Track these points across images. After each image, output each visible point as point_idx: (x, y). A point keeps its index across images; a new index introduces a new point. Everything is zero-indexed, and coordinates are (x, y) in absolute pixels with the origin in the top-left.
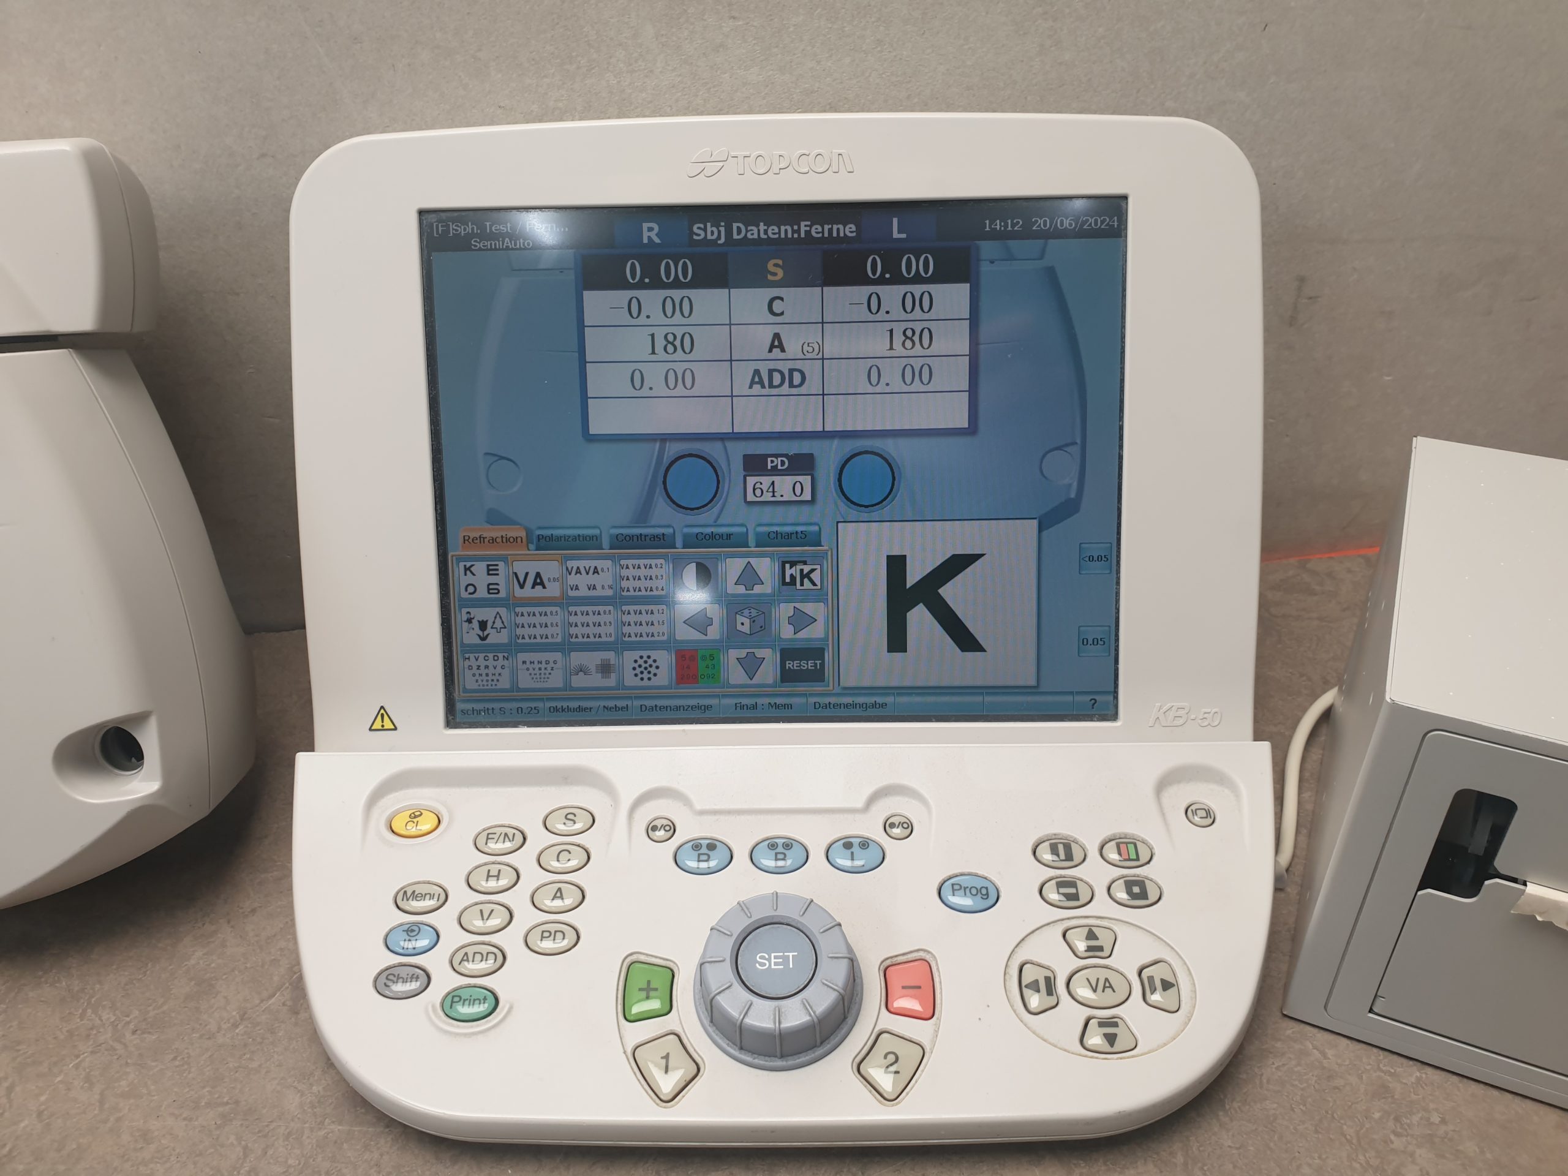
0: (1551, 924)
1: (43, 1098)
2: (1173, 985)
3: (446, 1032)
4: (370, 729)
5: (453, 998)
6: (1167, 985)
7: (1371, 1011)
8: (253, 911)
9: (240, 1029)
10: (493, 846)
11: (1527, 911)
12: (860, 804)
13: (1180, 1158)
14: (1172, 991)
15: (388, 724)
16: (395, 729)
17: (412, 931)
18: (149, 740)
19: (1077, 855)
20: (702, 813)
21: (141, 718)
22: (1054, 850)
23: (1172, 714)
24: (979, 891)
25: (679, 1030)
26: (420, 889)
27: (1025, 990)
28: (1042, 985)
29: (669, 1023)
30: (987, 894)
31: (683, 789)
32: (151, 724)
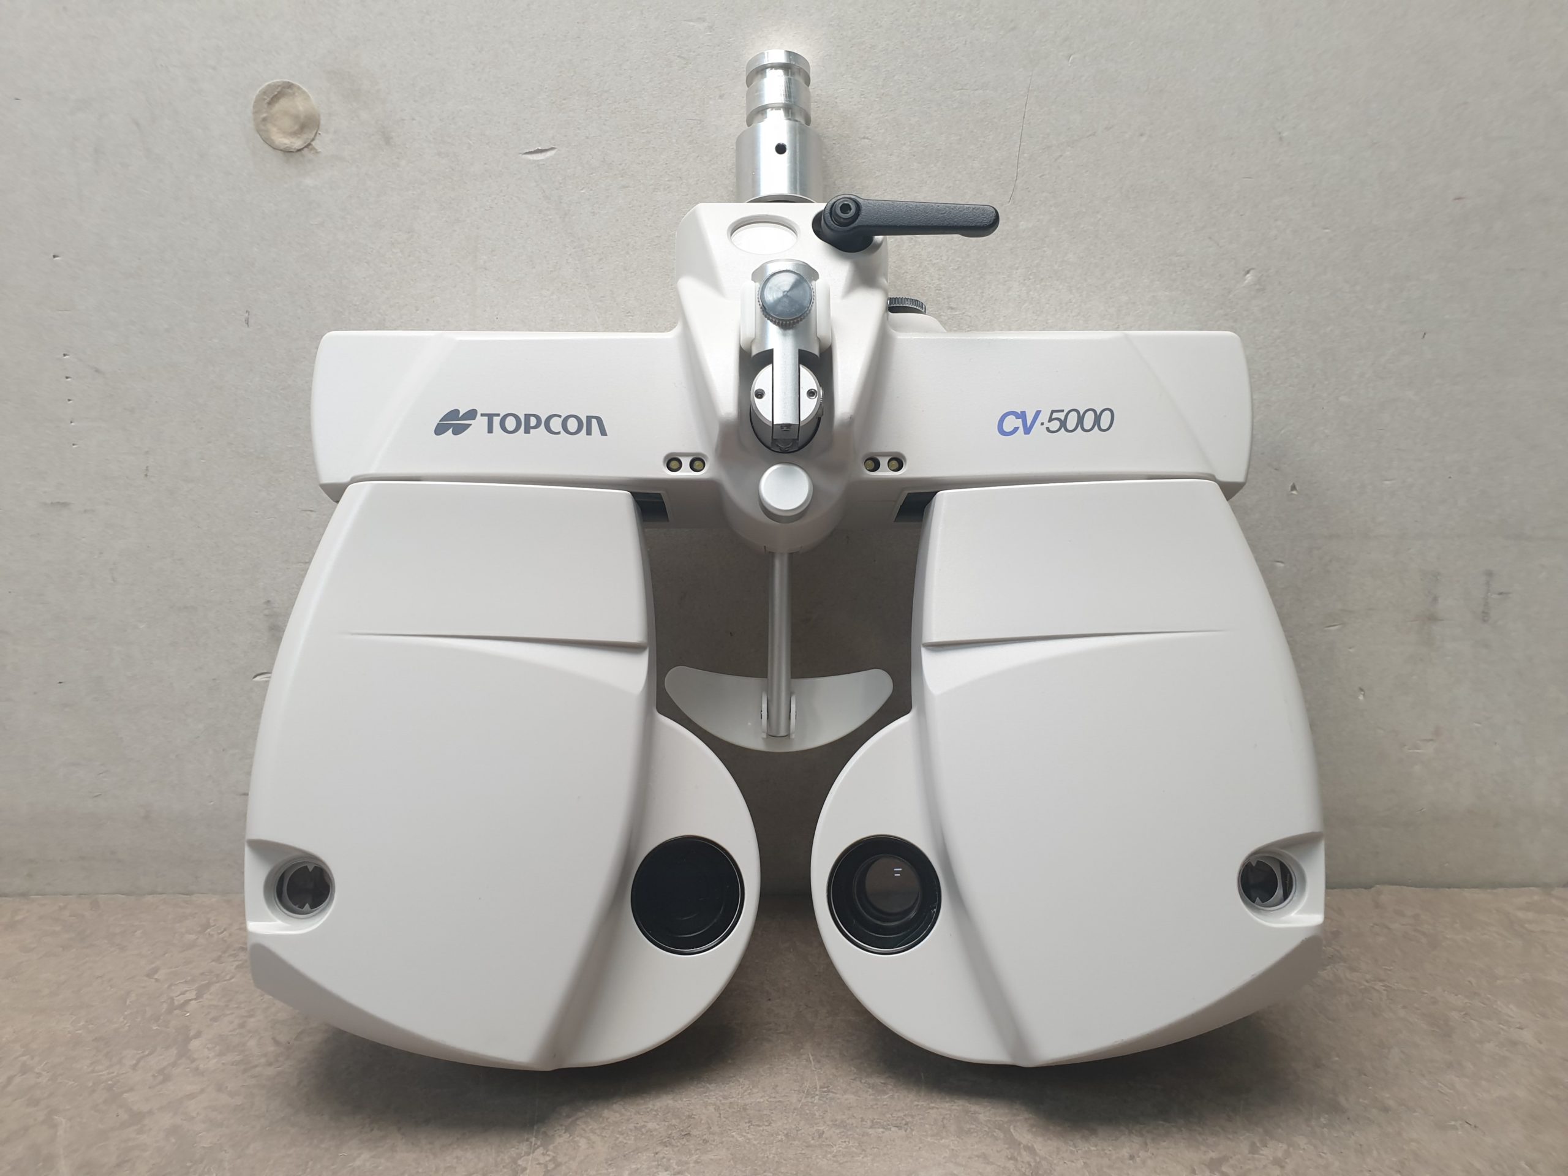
32: (1320, 851)
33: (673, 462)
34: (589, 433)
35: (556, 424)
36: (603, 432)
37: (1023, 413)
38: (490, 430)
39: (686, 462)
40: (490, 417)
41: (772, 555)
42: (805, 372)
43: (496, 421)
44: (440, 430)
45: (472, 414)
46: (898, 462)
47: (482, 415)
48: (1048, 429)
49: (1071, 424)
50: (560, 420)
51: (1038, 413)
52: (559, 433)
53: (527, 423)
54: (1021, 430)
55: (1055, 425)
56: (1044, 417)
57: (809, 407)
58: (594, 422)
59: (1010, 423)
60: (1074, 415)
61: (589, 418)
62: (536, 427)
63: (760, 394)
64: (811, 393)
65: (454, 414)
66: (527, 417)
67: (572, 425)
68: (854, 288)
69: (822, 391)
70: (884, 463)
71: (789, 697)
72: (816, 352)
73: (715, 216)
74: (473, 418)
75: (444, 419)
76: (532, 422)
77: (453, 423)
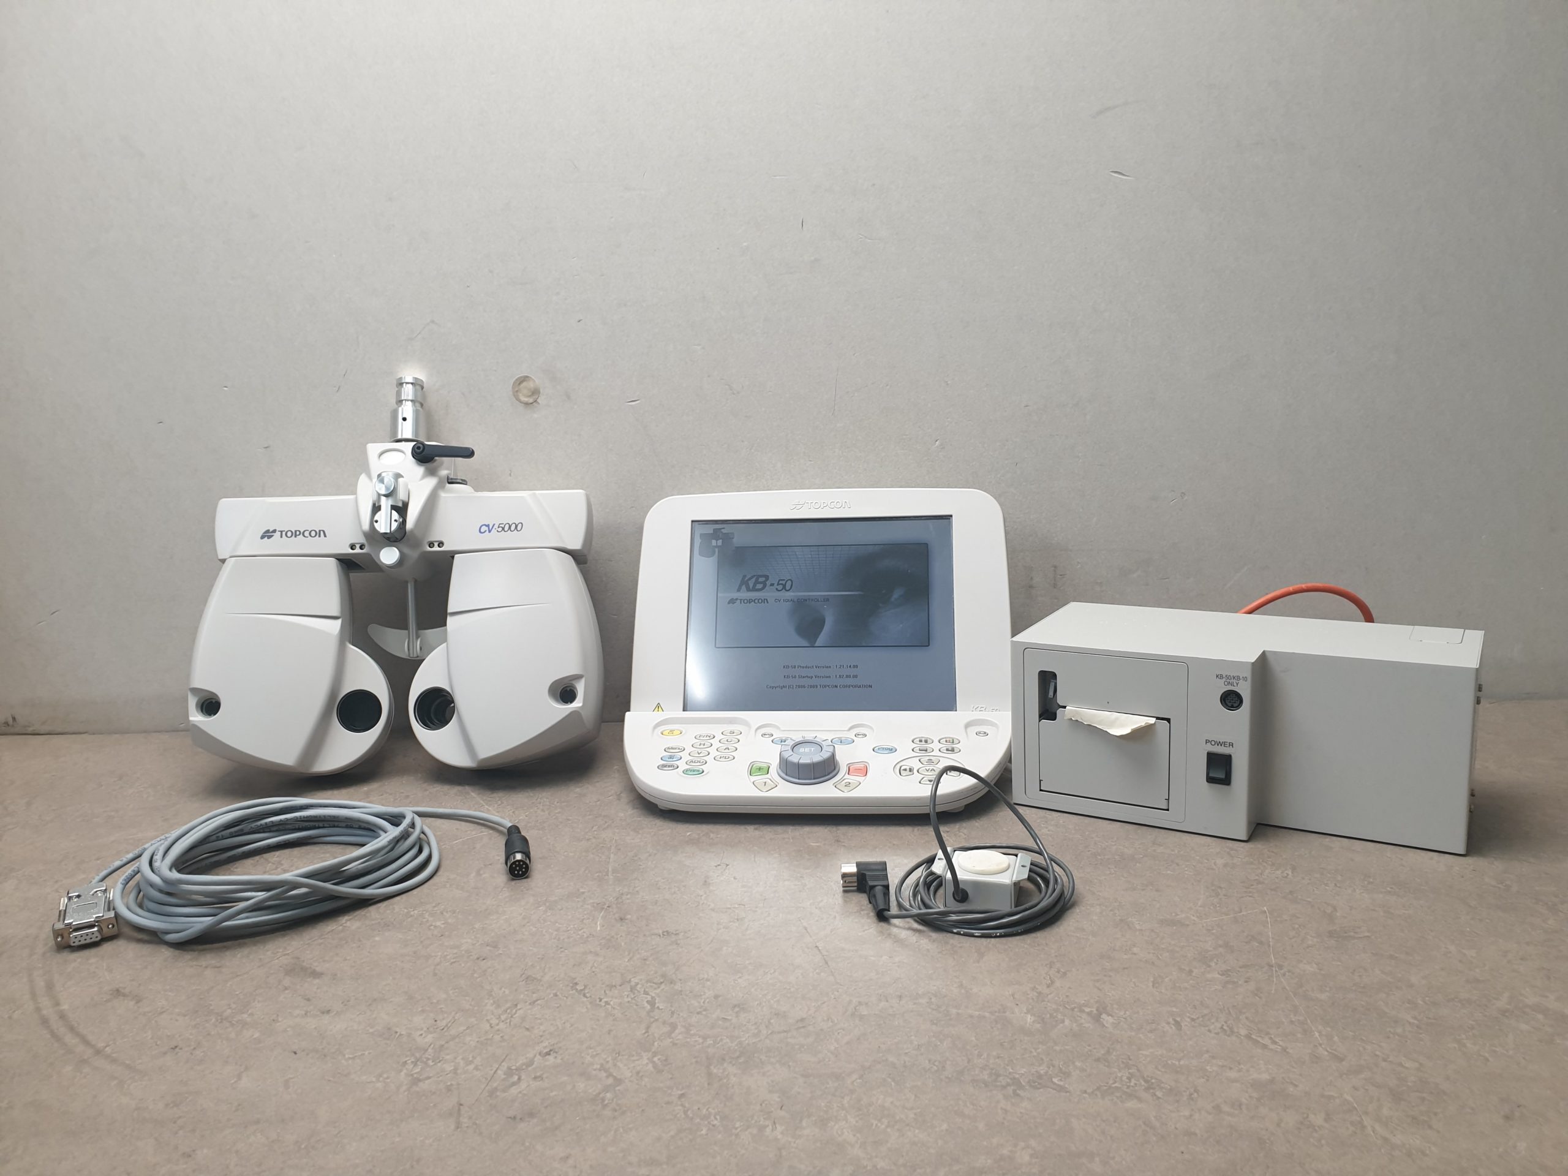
0: (1077, 720)
3: (684, 777)
4: (654, 708)
5: (685, 772)
7: (1041, 790)
10: (701, 738)
11: (1068, 717)
12: (845, 730)
13: (957, 827)
15: (661, 708)
16: (663, 709)
17: (671, 757)
18: (580, 688)
19: (929, 741)
20: (784, 731)
21: (578, 677)
22: (921, 741)
23: (979, 709)
24: (889, 749)
25: (770, 778)
26: (674, 747)
27: (901, 771)
28: (908, 770)
29: (768, 776)
30: (892, 750)
31: (776, 724)
32: (583, 681)
33: (352, 547)
34: (320, 536)
35: (307, 534)
36: (325, 536)
37: (489, 525)
38: (281, 537)
39: (358, 546)
40: (281, 532)
41: (407, 582)
42: (393, 512)
43: (284, 533)
44: (262, 537)
45: (274, 531)
46: (441, 544)
47: (279, 531)
48: (497, 531)
49: (506, 528)
50: (308, 532)
51: (494, 525)
52: (308, 537)
53: (295, 534)
54: (487, 531)
55: (500, 529)
56: (496, 526)
57: (395, 525)
58: (322, 532)
59: (484, 529)
60: (507, 525)
61: (320, 531)
62: (299, 535)
63: (377, 521)
64: (396, 521)
65: (268, 531)
66: (296, 531)
67: (313, 534)
68: (423, 477)
69: (401, 520)
70: (436, 544)
71: (417, 637)
72: (400, 505)
73: (373, 449)
74: (275, 532)
75: (264, 533)
76: (298, 533)
77: (268, 534)
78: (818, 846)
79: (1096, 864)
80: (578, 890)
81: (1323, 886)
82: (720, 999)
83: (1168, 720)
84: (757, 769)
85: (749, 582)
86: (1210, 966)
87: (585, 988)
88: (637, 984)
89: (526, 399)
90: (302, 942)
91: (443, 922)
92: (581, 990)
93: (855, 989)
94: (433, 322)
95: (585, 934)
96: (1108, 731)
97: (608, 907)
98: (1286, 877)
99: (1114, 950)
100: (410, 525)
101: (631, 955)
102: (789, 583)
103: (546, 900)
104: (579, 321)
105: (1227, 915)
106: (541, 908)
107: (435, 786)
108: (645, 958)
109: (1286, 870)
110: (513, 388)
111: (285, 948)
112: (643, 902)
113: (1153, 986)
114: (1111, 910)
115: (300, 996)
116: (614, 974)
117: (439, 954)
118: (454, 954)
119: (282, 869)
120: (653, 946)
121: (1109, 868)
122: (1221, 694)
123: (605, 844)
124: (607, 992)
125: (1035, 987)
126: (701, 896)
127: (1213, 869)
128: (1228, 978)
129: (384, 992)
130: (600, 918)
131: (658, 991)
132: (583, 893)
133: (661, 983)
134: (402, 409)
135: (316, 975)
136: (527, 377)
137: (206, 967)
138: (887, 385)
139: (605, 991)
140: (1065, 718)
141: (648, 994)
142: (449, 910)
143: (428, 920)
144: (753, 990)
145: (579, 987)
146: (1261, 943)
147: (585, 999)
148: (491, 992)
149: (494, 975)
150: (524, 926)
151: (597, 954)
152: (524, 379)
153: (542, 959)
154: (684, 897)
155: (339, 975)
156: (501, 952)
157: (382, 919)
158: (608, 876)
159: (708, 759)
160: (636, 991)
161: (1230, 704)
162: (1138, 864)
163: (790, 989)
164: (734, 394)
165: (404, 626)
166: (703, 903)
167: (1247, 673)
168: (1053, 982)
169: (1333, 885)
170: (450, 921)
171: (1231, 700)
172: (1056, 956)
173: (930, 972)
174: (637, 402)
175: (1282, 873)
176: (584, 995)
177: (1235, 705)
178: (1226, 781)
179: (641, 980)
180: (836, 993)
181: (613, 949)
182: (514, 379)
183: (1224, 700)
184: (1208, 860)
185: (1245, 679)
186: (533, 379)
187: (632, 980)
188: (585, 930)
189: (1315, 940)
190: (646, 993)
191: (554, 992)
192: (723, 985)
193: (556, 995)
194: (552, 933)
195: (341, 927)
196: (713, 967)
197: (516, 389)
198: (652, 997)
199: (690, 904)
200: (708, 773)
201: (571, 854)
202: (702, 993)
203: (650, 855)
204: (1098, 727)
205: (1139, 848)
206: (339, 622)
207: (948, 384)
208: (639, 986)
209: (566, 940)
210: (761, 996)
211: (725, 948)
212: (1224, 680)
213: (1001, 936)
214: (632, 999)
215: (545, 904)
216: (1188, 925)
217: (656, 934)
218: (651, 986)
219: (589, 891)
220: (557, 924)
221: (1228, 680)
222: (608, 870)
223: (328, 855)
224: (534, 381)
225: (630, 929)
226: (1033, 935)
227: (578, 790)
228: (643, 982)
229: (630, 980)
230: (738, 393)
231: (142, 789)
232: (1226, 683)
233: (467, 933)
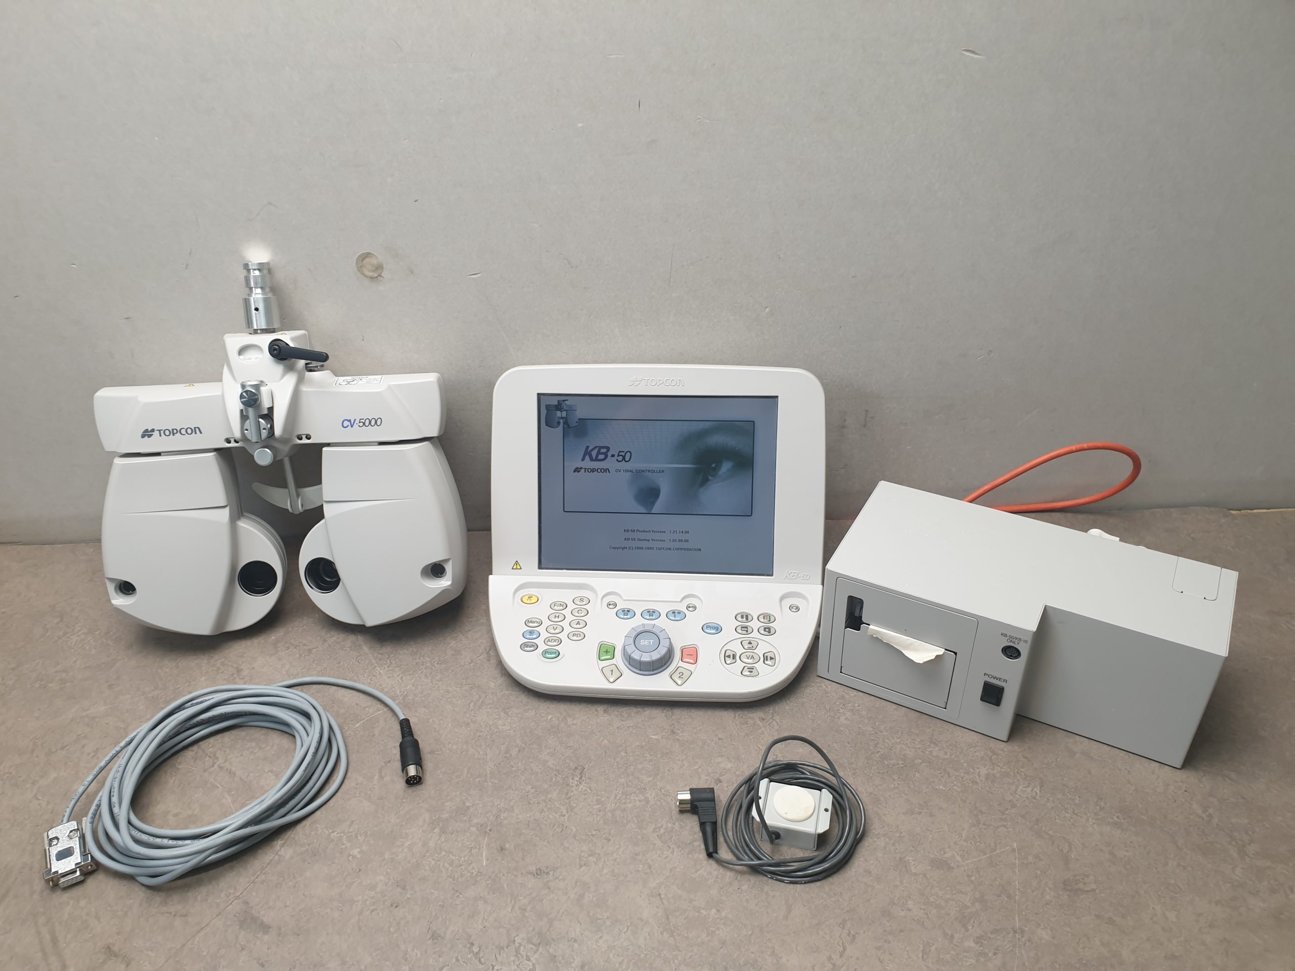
0: (877, 638)
1: (413, 680)
2: (773, 659)
3: (543, 661)
4: (512, 569)
5: (545, 653)
6: (771, 658)
7: (841, 672)
8: (469, 630)
9: (472, 665)
10: (556, 608)
11: (870, 634)
12: (679, 600)
13: (771, 711)
14: (773, 660)
15: (519, 567)
16: (521, 569)
17: (531, 632)
18: (449, 568)
19: (750, 618)
20: (626, 600)
21: (447, 561)
22: (742, 617)
23: (792, 574)
24: (715, 628)
25: (616, 663)
26: (533, 620)
27: (726, 658)
28: (732, 657)
29: (613, 661)
30: (718, 629)
31: (621, 594)
32: (450, 562)
33: (228, 441)
34: (196, 433)
35: (183, 431)
36: (201, 433)
37: (350, 420)
39: (233, 440)
40: (160, 431)
42: (261, 419)
43: (162, 432)
44: (143, 436)
45: (153, 430)
46: (308, 437)
47: (157, 430)
48: (359, 426)
49: (367, 424)
51: (355, 420)
52: (184, 435)
53: (173, 432)
54: (350, 426)
55: (361, 424)
56: (357, 421)
57: (264, 434)
58: (197, 429)
59: (346, 423)
60: (367, 421)
61: (195, 428)
62: (176, 433)
63: (247, 430)
64: (265, 428)
65: (146, 431)
67: (189, 431)
68: (283, 376)
69: (269, 426)
70: (304, 437)
71: (298, 495)
72: (266, 412)
73: (234, 341)
74: (154, 432)
75: (144, 432)
76: (175, 431)
77: (147, 434)
78: (656, 739)
79: (883, 773)
80: (464, 804)
81: (1064, 812)
82: (586, 967)
83: (956, 654)
84: (606, 651)
85: (592, 453)
86: (967, 930)
87: (479, 951)
88: (520, 945)
89: (371, 274)
90: (248, 879)
91: (359, 850)
92: (477, 953)
93: (691, 956)
94: (270, 204)
95: (473, 871)
96: (903, 652)
97: (490, 830)
98: (1034, 798)
99: (894, 904)
100: (278, 431)
101: (513, 902)
102: (628, 455)
103: (439, 817)
104: (416, 201)
105: (985, 854)
106: (435, 831)
107: (332, 633)
108: (524, 907)
109: (1035, 786)
110: (356, 264)
111: (235, 889)
112: (517, 823)
113: (922, 957)
114: (893, 844)
115: (255, 959)
116: (501, 930)
117: (360, 897)
118: (371, 897)
119: (218, 765)
120: (530, 889)
121: (893, 780)
122: (1002, 647)
123: (481, 732)
124: (497, 956)
125: (831, 957)
126: (565, 816)
127: (977, 783)
128: (981, 948)
129: (321, 954)
130: (484, 847)
131: (537, 956)
132: (468, 808)
133: (539, 944)
134: (254, 298)
135: (265, 928)
136: (369, 253)
137: (175, 915)
138: (721, 259)
139: (495, 955)
140: (867, 634)
141: (529, 960)
142: (362, 832)
143: (346, 847)
144: (611, 955)
145: (475, 949)
146: (1009, 897)
147: (481, 967)
148: (406, 954)
149: (406, 929)
150: (424, 856)
151: (486, 902)
152: (367, 255)
153: (443, 906)
154: (550, 816)
155: (283, 929)
156: (409, 896)
157: (309, 845)
158: (487, 782)
159: (563, 636)
160: (520, 956)
161: (1009, 654)
162: (917, 775)
163: (640, 955)
164: (572, 267)
165: (284, 485)
166: (566, 827)
167: (1029, 639)
168: (845, 949)
169: (1072, 810)
170: (364, 848)
171: (1011, 652)
172: (848, 911)
173: (749, 933)
174: (479, 275)
175: (1032, 791)
176: (480, 962)
177: (1014, 655)
178: (997, 702)
179: (523, 939)
180: (676, 961)
181: (498, 894)
182: (357, 256)
183: (1005, 650)
184: (974, 769)
185: (1026, 642)
186: (375, 256)
187: (516, 939)
188: (473, 864)
189: (1052, 893)
190: (528, 959)
191: (456, 955)
192: (588, 948)
193: (458, 960)
194: (448, 869)
195: (277, 856)
196: (579, 922)
197: (360, 265)
198: (534, 965)
199: (555, 827)
200: (564, 656)
201: (455, 747)
202: (572, 960)
203: (519, 751)
204: (895, 646)
205: (919, 748)
206: (227, 509)
207: (780, 258)
208: (522, 948)
209: (460, 880)
210: (617, 965)
211: (587, 895)
212: (1008, 638)
213: (805, 883)
214: (518, 966)
215: (439, 825)
216: (953, 868)
217: (531, 873)
218: (531, 948)
219: (473, 805)
220: (451, 856)
221: (1011, 639)
222: (486, 773)
223: (254, 744)
224: (378, 258)
225: (510, 865)
226: (830, 880)
227: (453, 643)
228: (525, 941)
229: (514, 941)
230: (576, 267)
231: (83, 636)
232: (1009, 640)
233: (379, 867)
